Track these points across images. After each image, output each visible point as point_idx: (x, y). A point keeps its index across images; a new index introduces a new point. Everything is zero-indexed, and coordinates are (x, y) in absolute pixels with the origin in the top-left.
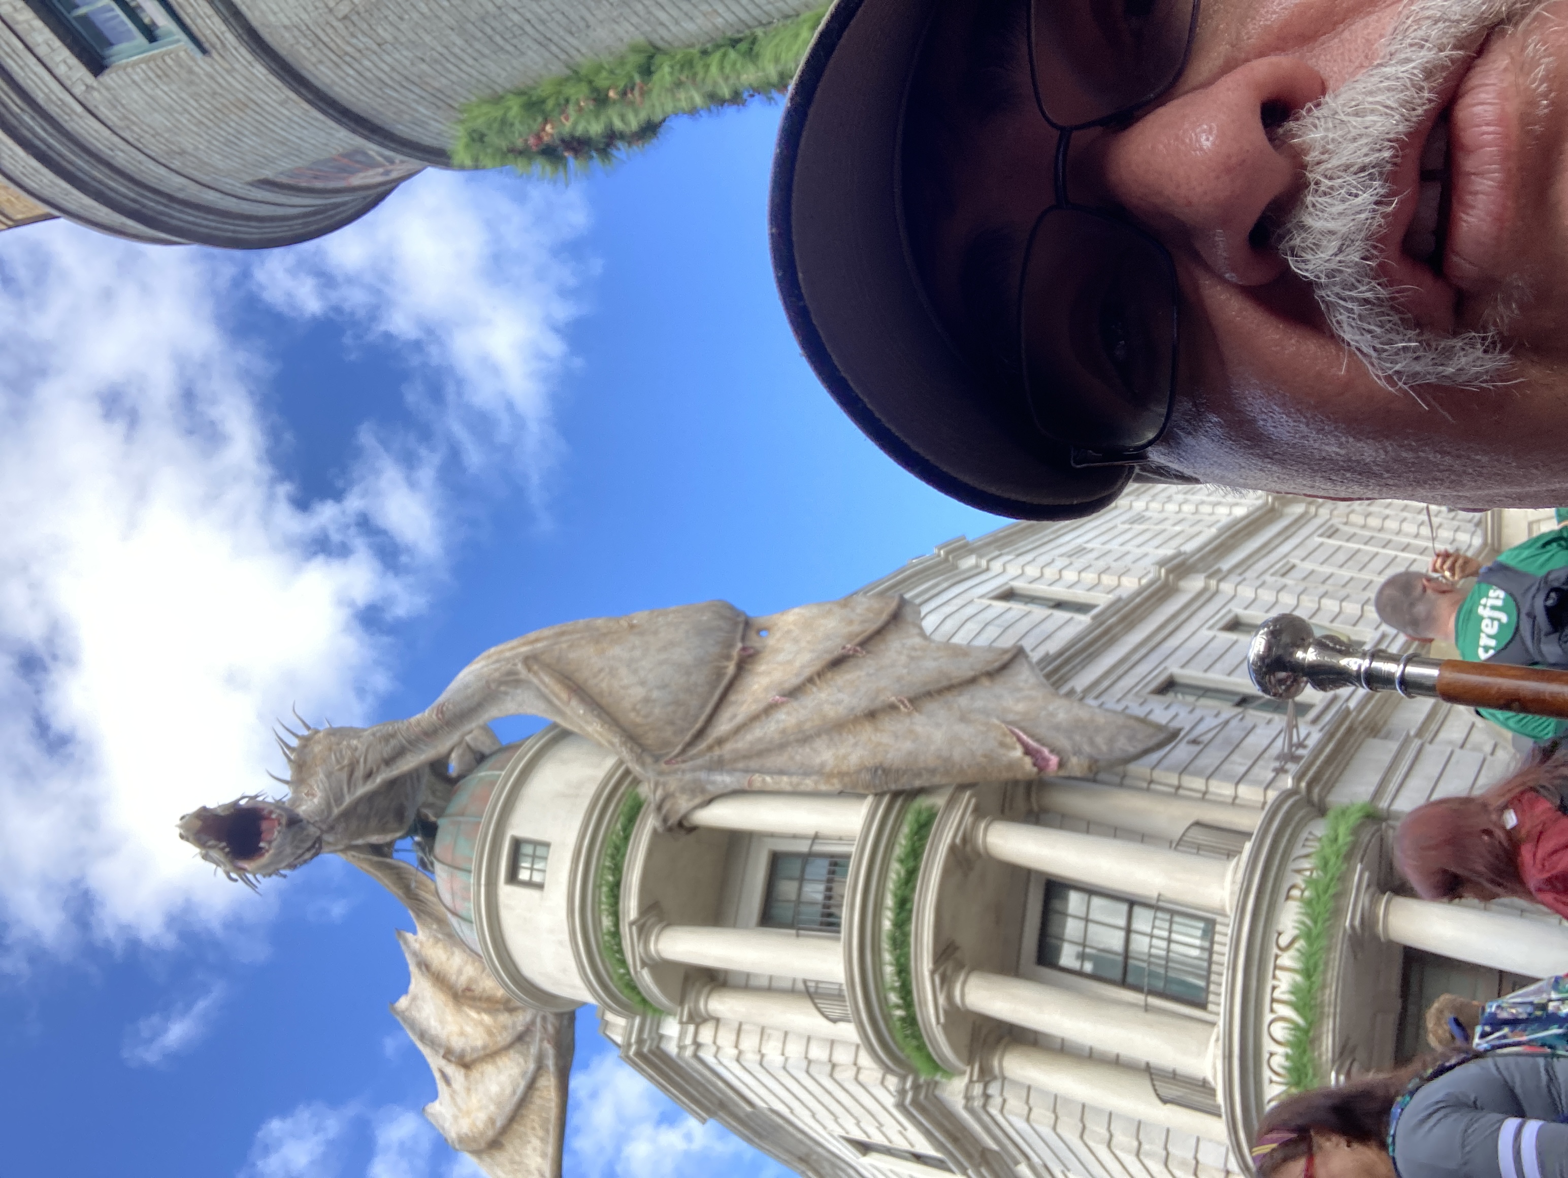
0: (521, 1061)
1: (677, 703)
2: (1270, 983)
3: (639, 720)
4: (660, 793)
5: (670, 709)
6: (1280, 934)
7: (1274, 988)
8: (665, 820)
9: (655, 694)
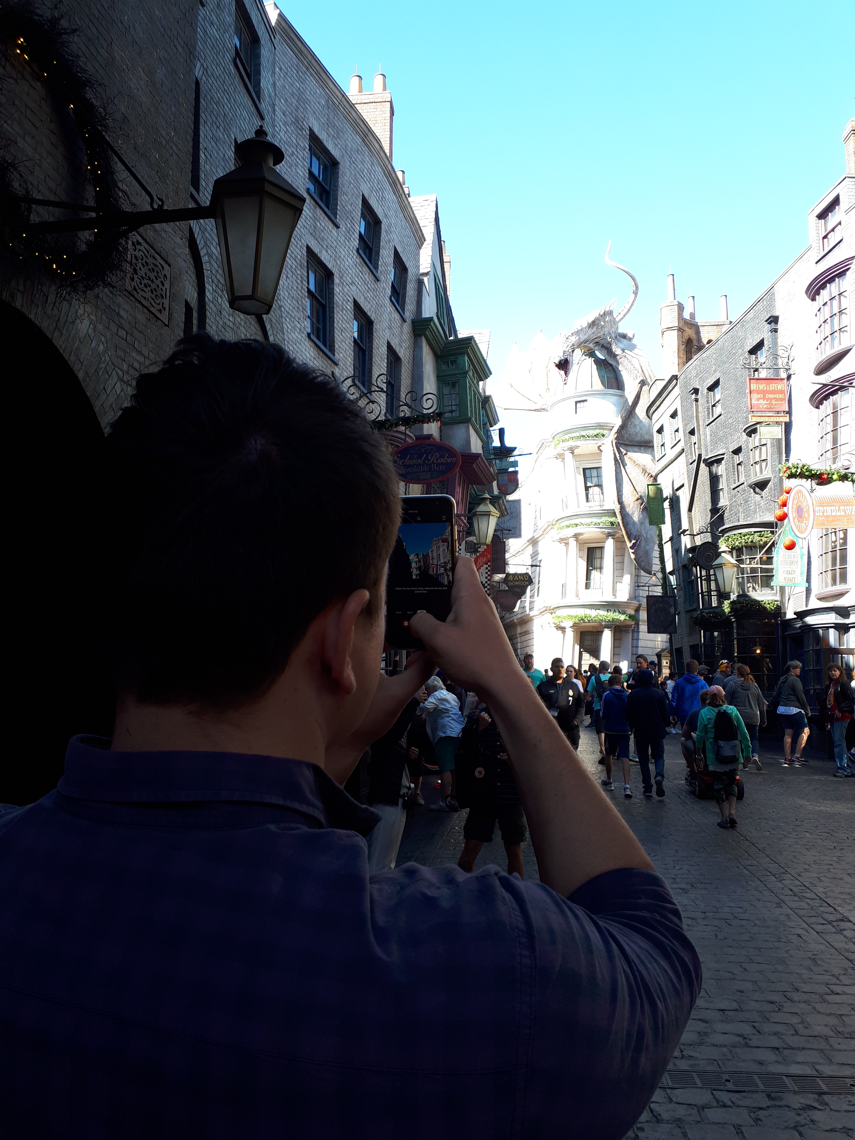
1: (636, 434)
3: (629, 426)
5: (634, 433)
8: (600, 446)
9: (638, 427)
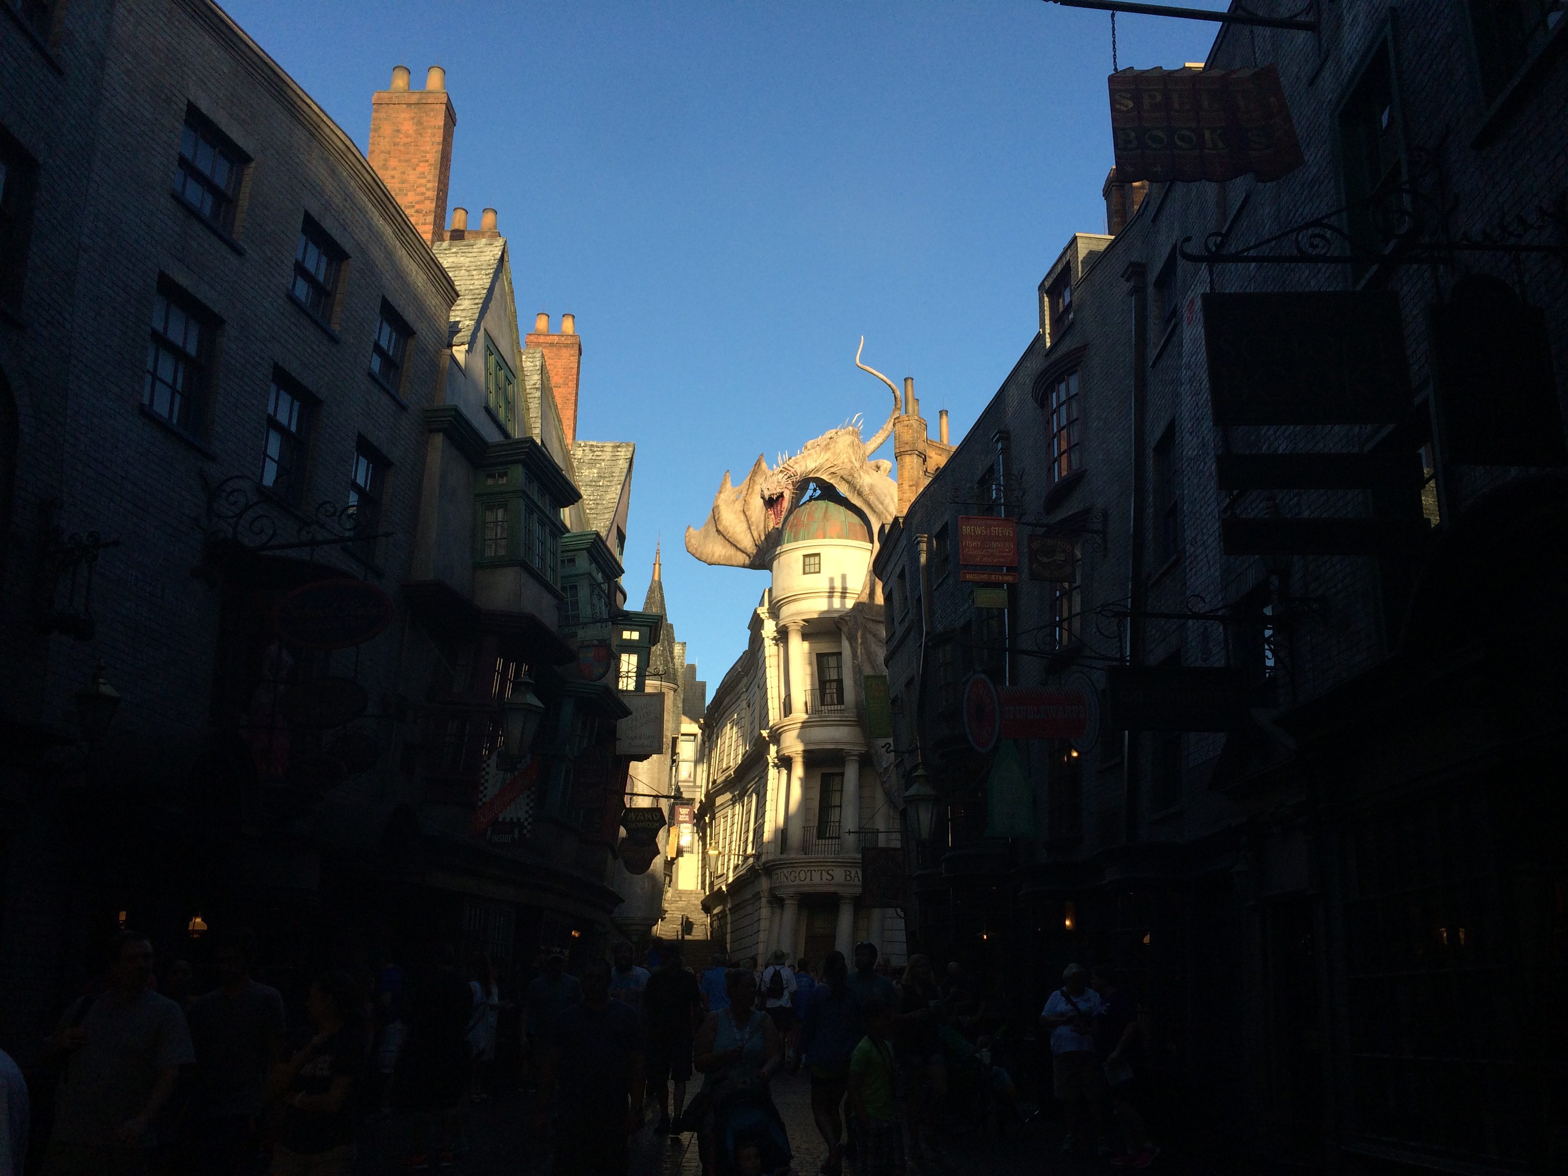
0: (750, 546)
2: (816, 869)
4: (847, 618)
6: (833, 870)
7: (815, 871)
